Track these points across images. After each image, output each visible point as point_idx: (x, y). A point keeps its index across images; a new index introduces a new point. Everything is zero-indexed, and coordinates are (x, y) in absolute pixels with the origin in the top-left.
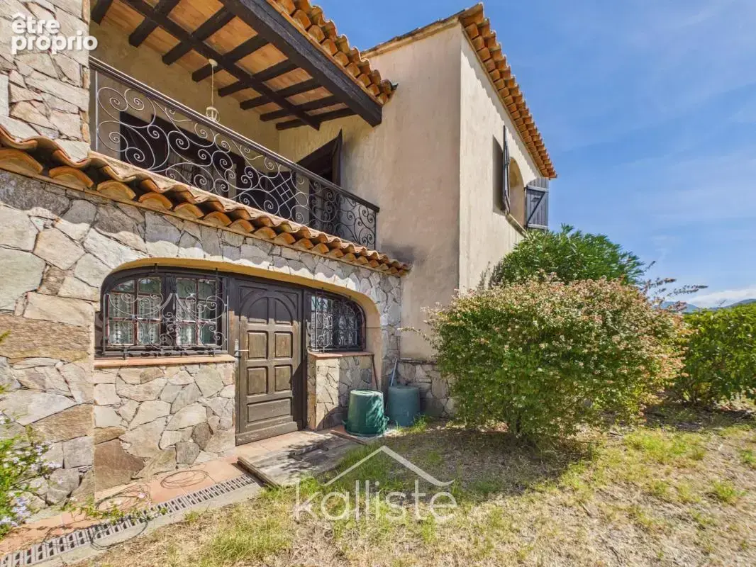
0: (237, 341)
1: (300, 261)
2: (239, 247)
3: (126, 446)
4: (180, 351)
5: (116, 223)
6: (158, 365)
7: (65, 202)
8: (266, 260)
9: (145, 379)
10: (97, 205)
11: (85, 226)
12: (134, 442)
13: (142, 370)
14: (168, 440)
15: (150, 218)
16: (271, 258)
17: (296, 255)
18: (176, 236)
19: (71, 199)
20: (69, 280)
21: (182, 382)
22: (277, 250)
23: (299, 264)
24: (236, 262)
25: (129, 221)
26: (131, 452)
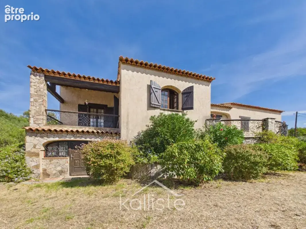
0: (72, 154)
1: (82, 136)
2: (66, 136)
3: (47, 172)
4: (60, 156)
5: (43, 136)
6: (52, 159)
7: (36, 135)
8: (73, 137)
9: (50, 161)
10: (41, 134)
11: (39, 138)
12: (48, 172)
13: (50, 160)
14: (54, 172)
15: (48, 134)
16: (74, 137)
17: (81, 135)
18: (53, 136)
19: (37, 134)
20: (37, 146)
21: (57, 162)
22: (75, 135)
23: (82, 137)
24: (65, 139)
25: (45, 136)
26: (48, 173)
